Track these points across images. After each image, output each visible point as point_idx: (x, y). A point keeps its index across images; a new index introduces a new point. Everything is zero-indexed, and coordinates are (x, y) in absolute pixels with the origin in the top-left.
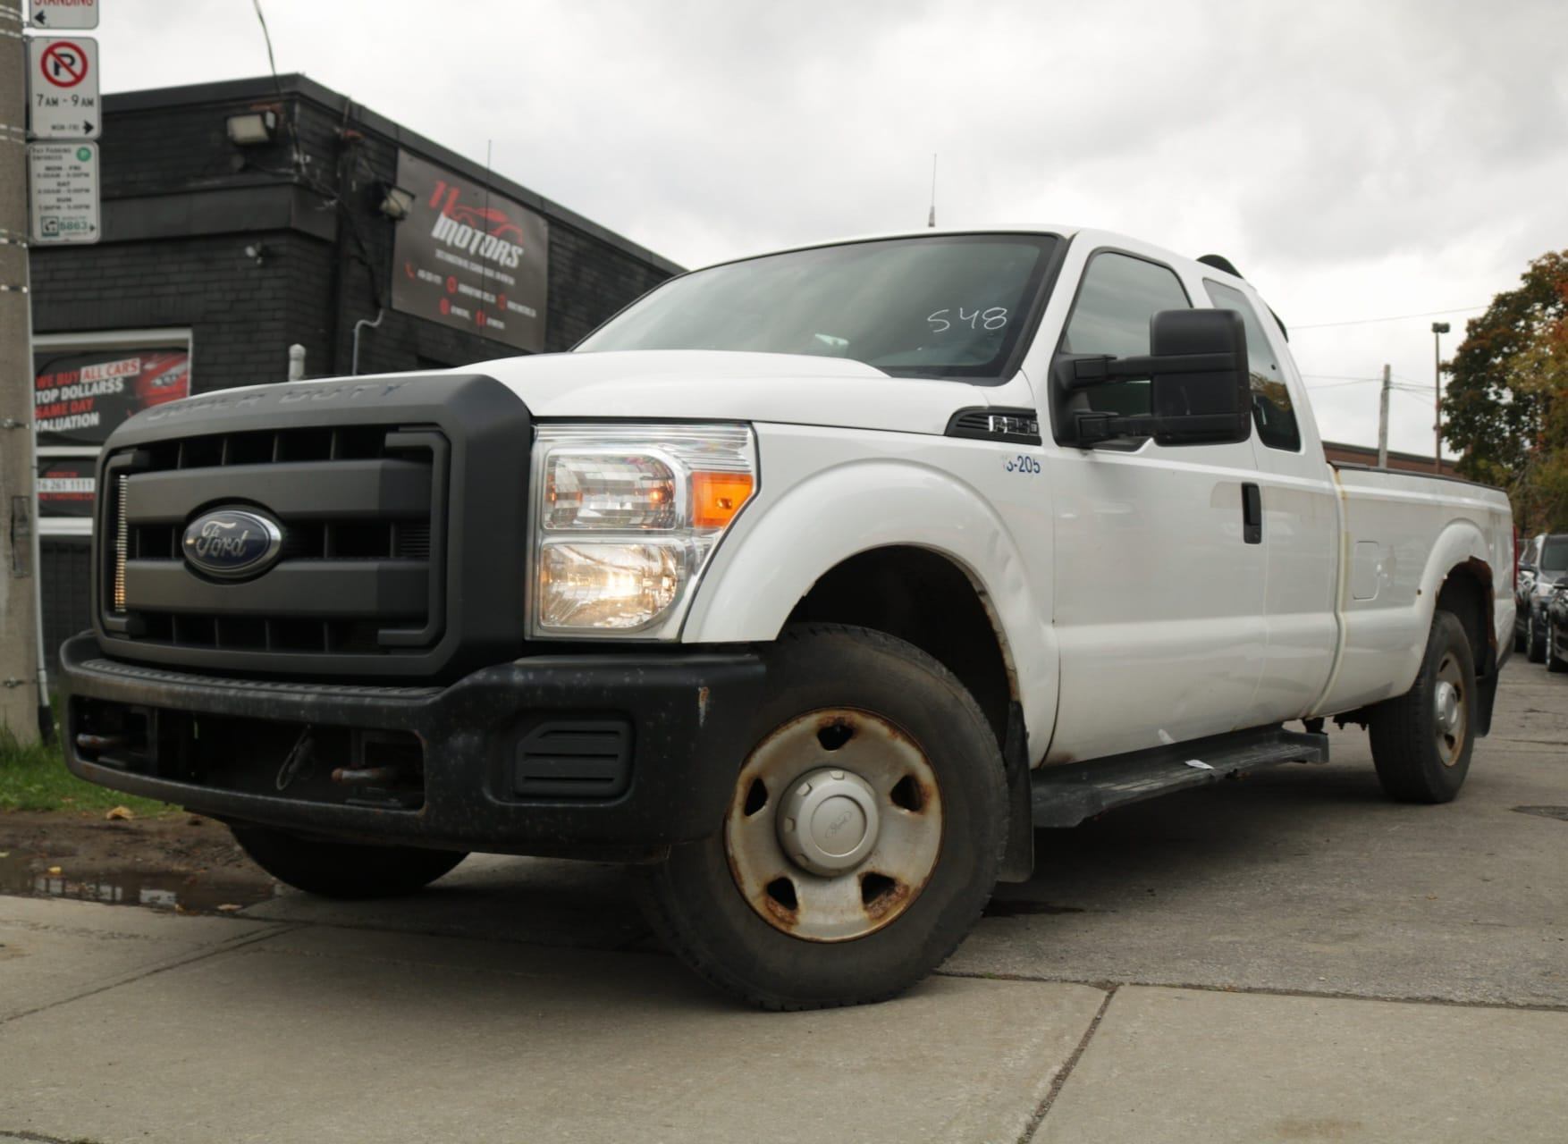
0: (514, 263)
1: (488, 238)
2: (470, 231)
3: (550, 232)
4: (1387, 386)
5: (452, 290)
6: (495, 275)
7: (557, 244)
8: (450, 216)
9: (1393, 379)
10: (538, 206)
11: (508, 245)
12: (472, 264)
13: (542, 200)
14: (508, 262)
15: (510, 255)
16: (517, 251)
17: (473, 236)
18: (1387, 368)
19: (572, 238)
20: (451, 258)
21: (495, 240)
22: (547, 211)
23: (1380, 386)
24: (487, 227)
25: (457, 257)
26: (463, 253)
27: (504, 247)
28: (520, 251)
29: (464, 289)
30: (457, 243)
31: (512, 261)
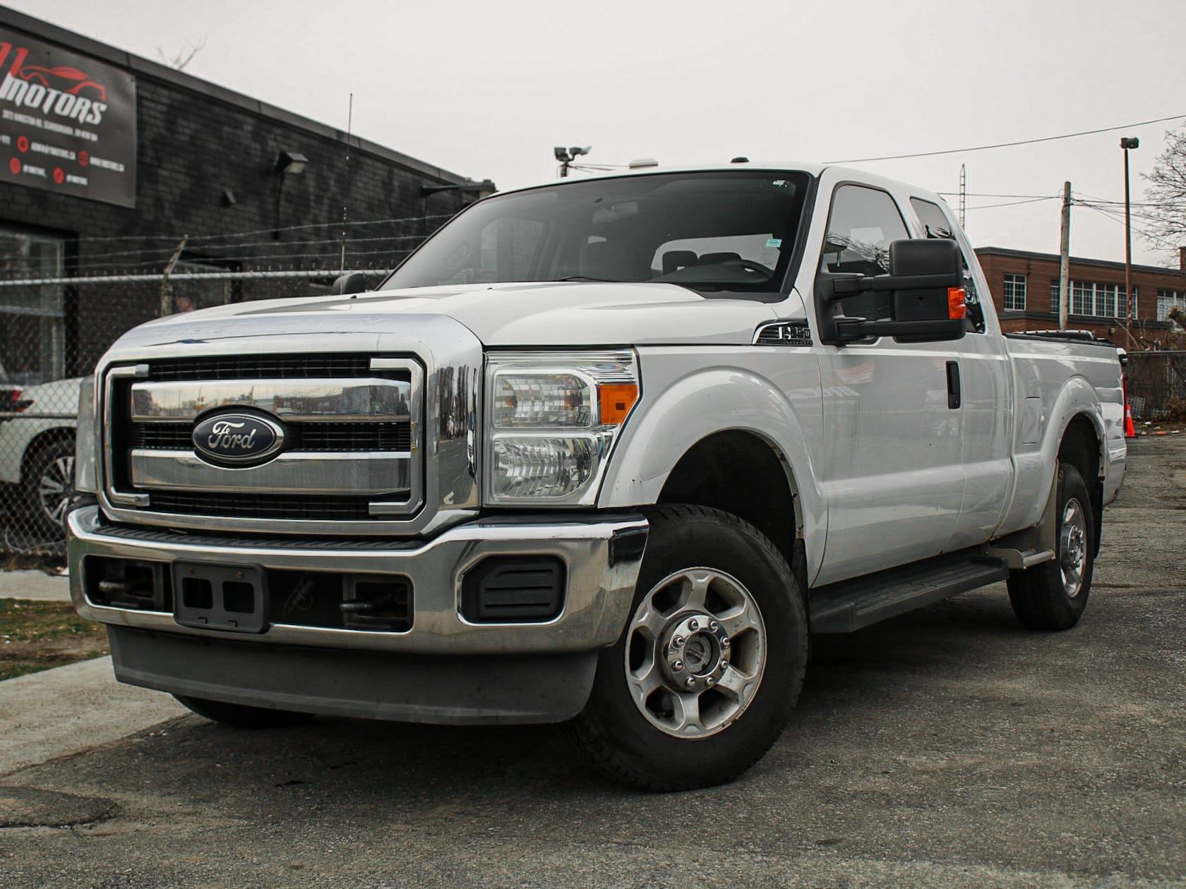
0: (97, 120)
1: (64, 97)
2: (42, 91)
3: (138, 87)
4: (1068, 202)
5: (23, 150)
6: (74, 132)
7: (147, 99)
8: (17, 76)
9: (1073, 196)
10: (124, 63)
11: (88, 103)
12: (46, 123)
13: (128, 55)
14: (89, 119)
15: (91, 111)
16: (99, 107)
17: (47, 95)
18: (1068, 185)
19: (166, 92)
20: (20, 118)
21: (72, 98)
22: (134, 65)
23: (1061, 203)
24: (64, 85)
25: (26, 117)
26: (37, 113)
27: (84, 104)
28: (103, 108)
29: (36, 147)
30: (28, 102)
31: (93, 118)
